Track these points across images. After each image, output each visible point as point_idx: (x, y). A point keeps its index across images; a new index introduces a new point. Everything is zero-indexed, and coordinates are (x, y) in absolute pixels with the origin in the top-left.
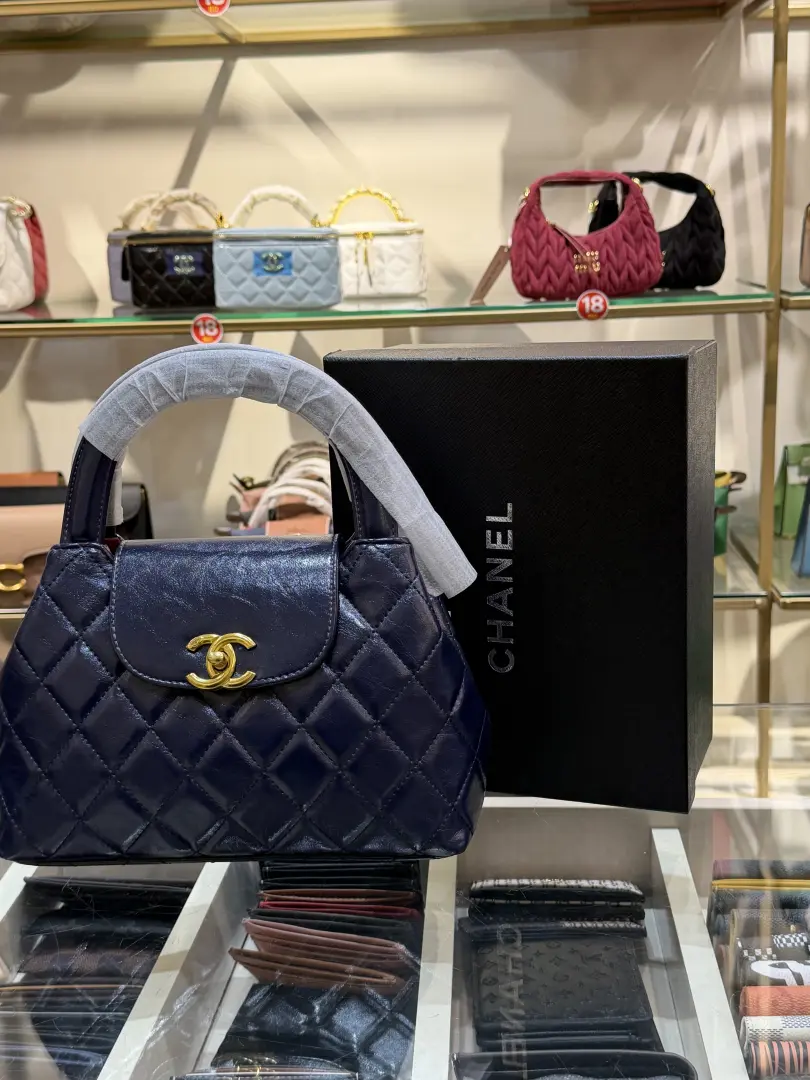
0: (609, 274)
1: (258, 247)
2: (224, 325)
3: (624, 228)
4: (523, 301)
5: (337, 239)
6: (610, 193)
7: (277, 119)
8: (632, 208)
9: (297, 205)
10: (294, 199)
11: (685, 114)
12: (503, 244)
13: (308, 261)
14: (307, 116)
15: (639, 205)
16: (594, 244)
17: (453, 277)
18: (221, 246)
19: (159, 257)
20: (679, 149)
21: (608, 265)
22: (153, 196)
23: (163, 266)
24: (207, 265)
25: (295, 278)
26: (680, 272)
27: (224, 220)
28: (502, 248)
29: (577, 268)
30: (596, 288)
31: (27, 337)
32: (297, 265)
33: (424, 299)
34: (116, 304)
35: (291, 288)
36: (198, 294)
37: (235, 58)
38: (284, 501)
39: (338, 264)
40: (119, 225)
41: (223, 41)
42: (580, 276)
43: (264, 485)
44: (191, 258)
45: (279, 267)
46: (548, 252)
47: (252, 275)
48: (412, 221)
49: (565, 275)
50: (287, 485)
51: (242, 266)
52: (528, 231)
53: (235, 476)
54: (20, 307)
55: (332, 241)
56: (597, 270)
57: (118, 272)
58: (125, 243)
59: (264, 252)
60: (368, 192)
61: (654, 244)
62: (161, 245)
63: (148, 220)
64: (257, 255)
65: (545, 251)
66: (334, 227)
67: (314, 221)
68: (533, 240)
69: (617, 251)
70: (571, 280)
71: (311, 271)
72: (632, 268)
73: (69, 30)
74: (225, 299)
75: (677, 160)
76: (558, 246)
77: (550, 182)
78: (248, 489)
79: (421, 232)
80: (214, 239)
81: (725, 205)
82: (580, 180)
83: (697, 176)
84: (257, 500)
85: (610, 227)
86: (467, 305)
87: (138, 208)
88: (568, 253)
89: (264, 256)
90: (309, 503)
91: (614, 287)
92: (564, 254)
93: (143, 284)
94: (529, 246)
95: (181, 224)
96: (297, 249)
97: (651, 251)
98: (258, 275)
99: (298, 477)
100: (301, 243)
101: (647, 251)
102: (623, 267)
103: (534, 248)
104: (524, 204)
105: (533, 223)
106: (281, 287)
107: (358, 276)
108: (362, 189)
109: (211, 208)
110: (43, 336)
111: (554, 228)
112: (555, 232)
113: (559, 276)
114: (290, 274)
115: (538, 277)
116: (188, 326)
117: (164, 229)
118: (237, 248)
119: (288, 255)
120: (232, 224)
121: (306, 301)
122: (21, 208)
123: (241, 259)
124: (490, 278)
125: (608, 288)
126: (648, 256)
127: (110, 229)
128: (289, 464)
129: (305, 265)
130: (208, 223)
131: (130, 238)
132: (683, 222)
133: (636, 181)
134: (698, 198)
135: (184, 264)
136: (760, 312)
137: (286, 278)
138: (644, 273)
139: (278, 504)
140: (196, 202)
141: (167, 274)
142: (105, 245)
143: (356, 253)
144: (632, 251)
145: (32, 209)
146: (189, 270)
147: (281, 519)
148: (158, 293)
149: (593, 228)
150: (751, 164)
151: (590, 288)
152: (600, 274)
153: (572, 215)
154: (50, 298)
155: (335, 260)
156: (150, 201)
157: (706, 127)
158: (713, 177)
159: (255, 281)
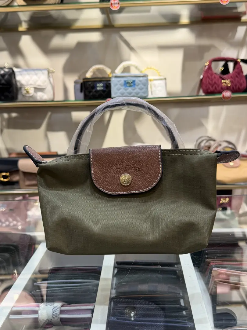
0: (233, 87)
1: (125, 79)
3: (236, 74)
8: (238, 68)
9: (136, 68)
15: (240, 67)
18: (113, 79)
19: (92, 85)
21: (232, 84)
23: (94, 87)
25: (136, 88)
32: (137, 84)
35: (135, 91)
36: (106, 94)
39: (148, 85)
42: (224, 87)
44: (102, 85)
47: (123, 87)
51: (121, 85)
55: (146, 77)
57: (79, 90)
58: (81, 81)
59: (127, 80)
60: (151, 68)
61: (244, 78)
62: (92, 81)
64: (125, 81)
65: (214, 80)
69: (235, 80)
70: (221, 88)
71: (141, 86)
77: (214, 60)
80: (111, 78)
82: (223, 60)
88: (220, 81)
89: (127, 82)
91: (234, 90)
93: (87, 93)
96: (137, 80)
98: (125, 87)
100: (137, 78)
102: (237, 85)
105: (210, 72)
106: (132, 91)
111: (216, 73)
112: (216, 75)
114: (134, 87)
118: (119, 79)
119: (134, 81)
121: (139, 95)
123: (120, 83)
126: (243, 82)
127: (75, 80)
129: (139, 84)
131: (84, 79)
137: (133, 88)
141: (95, 90)
144: (239, 80)
146: (102, 88)
148: (92, 95)
151: (225, 90)
152: (230, 87)
159: (124, 89)
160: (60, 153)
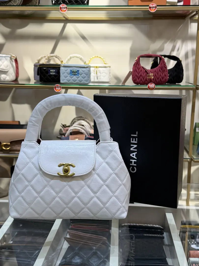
0: (156, 79)
1: (71, 69)
2: (62, 87)
3: (160, 68)
4: (134, 85)
5: (90, 68)
6: (156, 60)
7: (76, 38)
8: (162, 63)
9: (81, 59)
10: (80, 58)
11: (174, 42)
12: (130, 71)
13: (83, 72)
14: (84, 38)
15: (163, 63)
16: (152, 71)
17: (117, 78)
18: (62, 68)
19: (47, 70)
20: (173, 50)
21: (155, 77)
22: (45, 55)
23: (48, 72)
24: (58, 72)
25: (80, 77)
26: (172, 79)
27: (63, 62)
28: (130, 72)
29: (148, 77)
30: (152, 82)
31: (13, 88)
32: (80, 74)
33: (110, 83)
34: (35, 81)
35: (79, 79)
36: (56, 79)
37: (67, 23)
38: (74, 130)
39: (90, 74)
40: (37, 62)
41: (64, 19)
42: (149, 79)
43: (69, 126)
44: (54, 71)
45: (76, 74)
46: (141, 73)
47: (69, 75)
48: (108, 64)
49: (145, 79)
50: (75, 127)
51: (67, 73)
52: (136, 68)
53: (62, 124)
54: (12, 81)
55: (89, 68)
56: (153, 78)
57: (36, 73)
58: (38, 66)
60: (98, 57)
61: (167, 72)
62: (47, 67)
63: (45, 61)
64: (71, 71)
65: (140, 73)
66: (90, 65)
67: (85, 63)
68: (137, 70)
69: (158, 74)
70: (146, 80)
72: (161, 78)
73: (27, 14)
74: (63, 81)
75: (172, 53)
76: (144, 72)
77: (142, 56)
78: (65, 127)
79: (110, 67)
80: (61, 67)
81: (184, 64)
82: (149, 56)
83: (177, 56)
84: (67, 130)
85: (156, 68)
86: (121, 85)
87: (42, 58)
88: (146, 74)
89: (72, 71)
90: (80, 131)
91: (157, 82)
92: (145, 74)
93: (42, 76)
94: (136, 71)
95: (52, 62)
96: (80, 70)
97: (166, 74)
98: (71, 75)
99: (78, 125)
100: (81, 68)
101: (165, 74)
102: (159, 77)
103: (138, 72)
104: (136, 61)
105: (138, 66)
106: (76, 79)
107: (94, 77)
108: (96, 56)
109: (60, 59)
110: (17, 88)
111: (143, 67)
112: (143, 69)
113: (143, 79)
114: (78, 76)
115: (138, 79)
116: (53, 87)
117: (48, 63)
118: (66, 69)
119: (78, 71)
120: (65, 63)
121: (82, 82)
122: (14, 57)
123: (67, 71)
124: (127, 79)
125: (155, 83)
126: (165, 75)
127: (35, 63)
128: (75, 122)
129: (82, 74)
130: (59, 63)
131: (40, 65)
132: (174, 68)
133: (163, 57)
134: (177, 62)
135: (53, 72)
136: (191, 90)
137: (77, 76)
138: (164, 79)
139: (72, 131)
140: (56, 57)
141: (49, 74)
142: (33, 67)
143: (94, 71)
144: (161, 74)
145: (16, 57)
146: (54, 74)
147: (73, 135)
148: (46, 79)
149: (152, 68)
150: (190, 54)
151: (151, 82)
152: (153, 79)
153: (147, 65)
154: (19, 78)
155: (90, 73)
156: (45, 57)
157: (179, 45)
158: (181, 56)
159: (70, 77)
160: (22, 123)
